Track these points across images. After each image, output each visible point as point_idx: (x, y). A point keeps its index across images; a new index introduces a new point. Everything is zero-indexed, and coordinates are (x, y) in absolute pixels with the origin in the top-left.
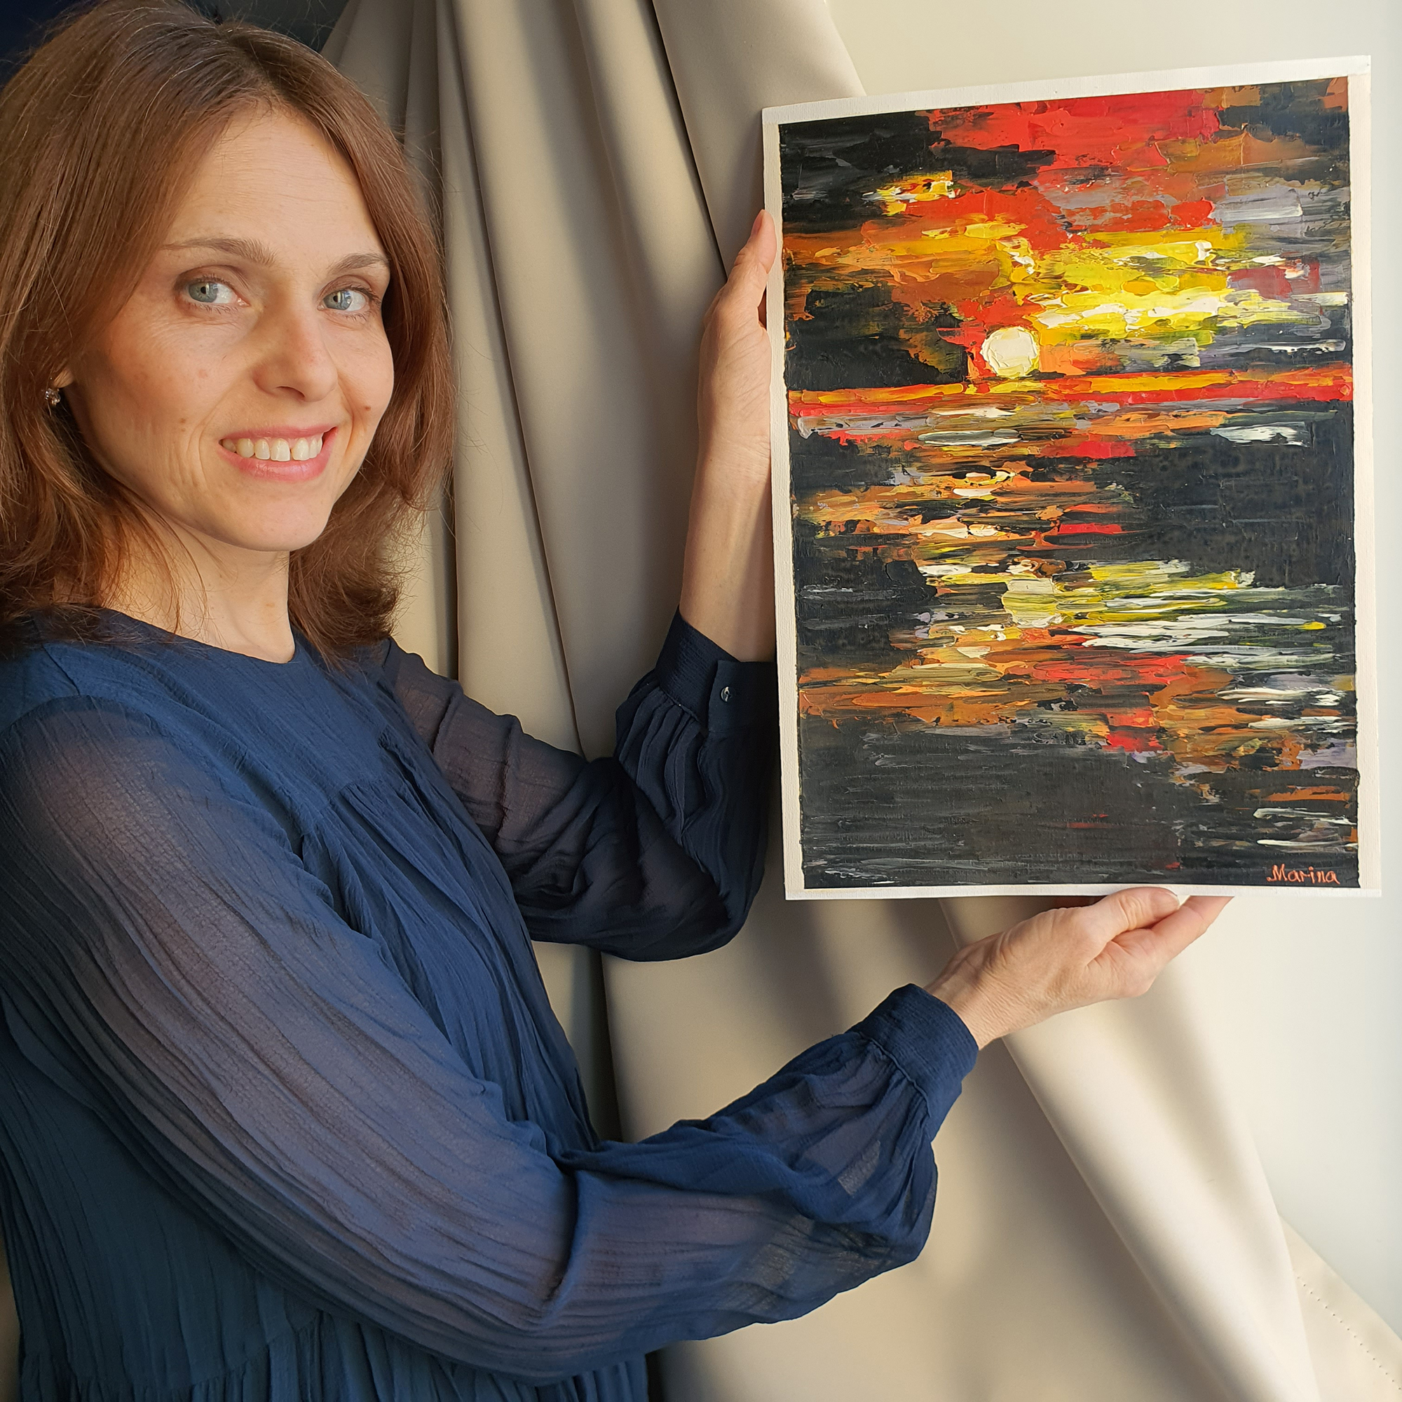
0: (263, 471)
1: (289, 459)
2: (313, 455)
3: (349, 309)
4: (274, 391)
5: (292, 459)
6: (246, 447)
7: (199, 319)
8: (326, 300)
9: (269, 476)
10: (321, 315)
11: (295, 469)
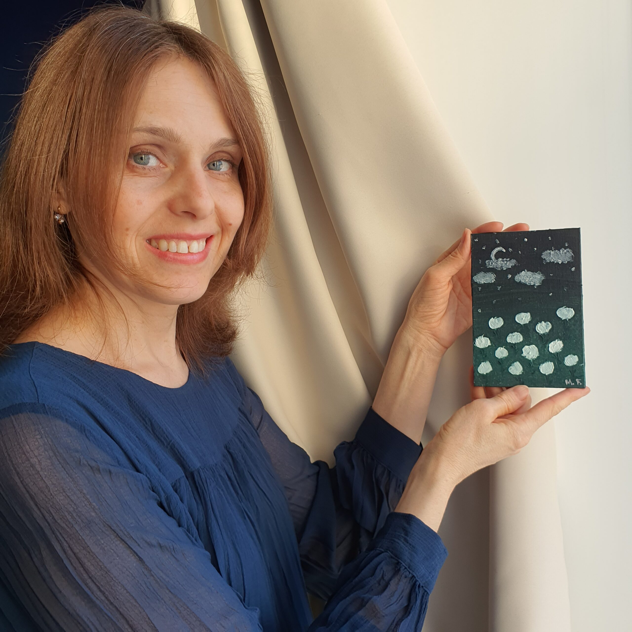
0: (171, 258)
1: (187, 252)
2: (201, 250)
3: (221, 170)
4: (179, 214)
5: (189, 252)
6: (164, 245)
7: (138, 174)
8: (208, 165)
9: (175, 261)
10: (206, 173)
11: (189, 257)
